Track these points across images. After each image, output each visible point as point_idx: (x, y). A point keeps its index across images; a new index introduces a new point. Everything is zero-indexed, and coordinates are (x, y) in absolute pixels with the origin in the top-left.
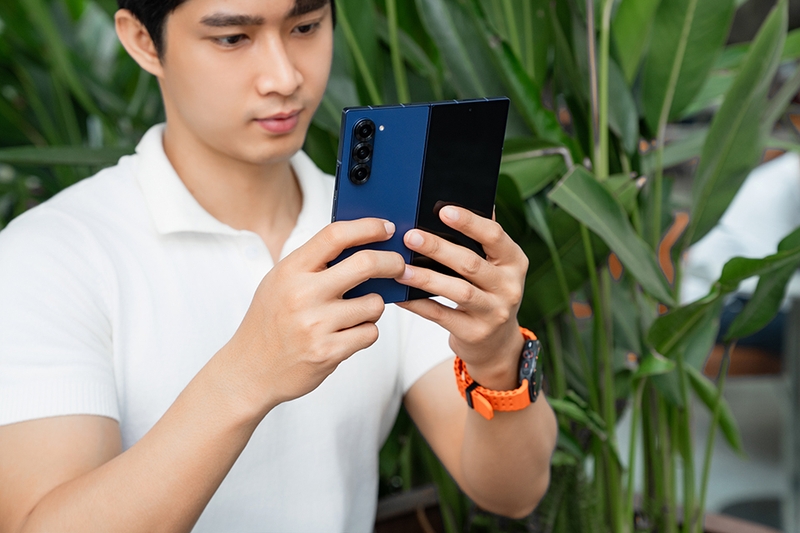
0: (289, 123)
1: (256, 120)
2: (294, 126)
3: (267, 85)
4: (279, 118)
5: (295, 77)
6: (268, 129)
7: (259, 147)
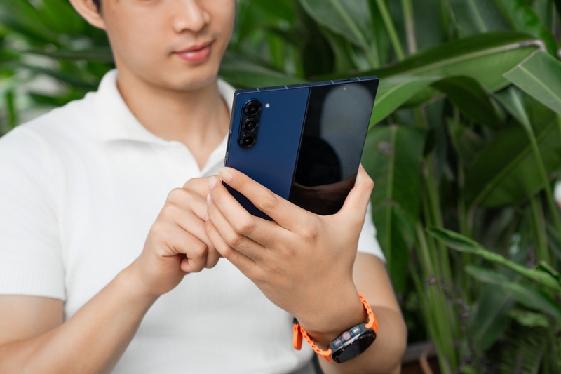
0: (204, 53)
1: (174, 53)
2: (208, 55)
3: (181, 25)
4: (195, 50)
5: (202, 15)
6: (187, 59)
7: (181, 75)
